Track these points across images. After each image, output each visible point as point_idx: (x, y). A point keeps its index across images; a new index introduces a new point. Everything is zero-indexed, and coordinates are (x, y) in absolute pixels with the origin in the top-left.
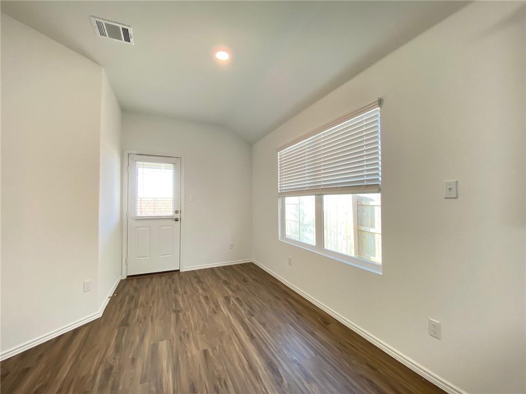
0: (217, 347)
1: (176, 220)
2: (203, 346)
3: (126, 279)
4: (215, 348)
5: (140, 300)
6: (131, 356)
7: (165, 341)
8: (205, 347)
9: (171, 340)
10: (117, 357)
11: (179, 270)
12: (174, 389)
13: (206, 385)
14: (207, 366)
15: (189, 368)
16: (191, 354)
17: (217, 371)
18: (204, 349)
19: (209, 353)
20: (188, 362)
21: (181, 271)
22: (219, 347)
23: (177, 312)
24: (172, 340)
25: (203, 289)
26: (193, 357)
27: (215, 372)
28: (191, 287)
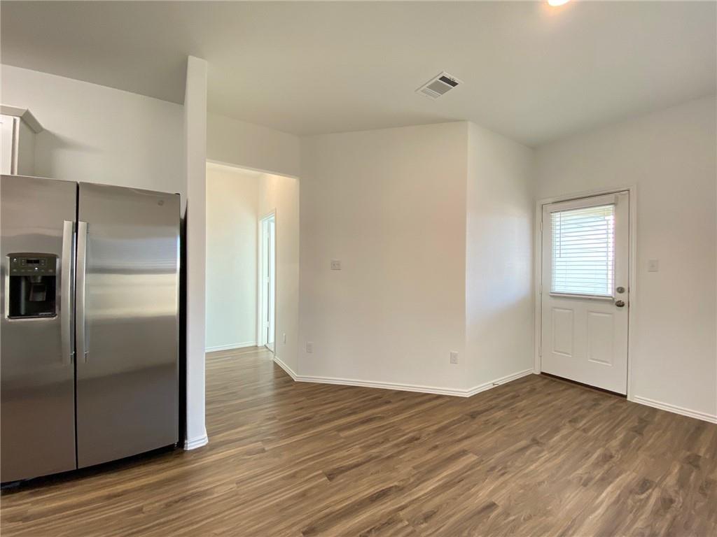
0: (512, 518)
1: (620, 305)
2: (500, 499)
3: (538, 375)
4: (508, 515)
5: (518, 404)
6: (437, 443)
7: (477, 457)
8: (500, 502)
9: (482, 461)
10: (432, 435)
11: (626, 396)
12: (420, 497)
13: (440, 528)
14: (470, 518)
15: (455, 499)
16: (477, 492)
17: (469, 534)
18: (496, 503)
19: (493, 511)
20: (463, 494)
21: (628, 399)
22: (514, 520)
23: (535, 442)
24: (482, 463)
25: (624, 445)
26: (473, 495)
27: (466, 532)
28: (608, 429)
